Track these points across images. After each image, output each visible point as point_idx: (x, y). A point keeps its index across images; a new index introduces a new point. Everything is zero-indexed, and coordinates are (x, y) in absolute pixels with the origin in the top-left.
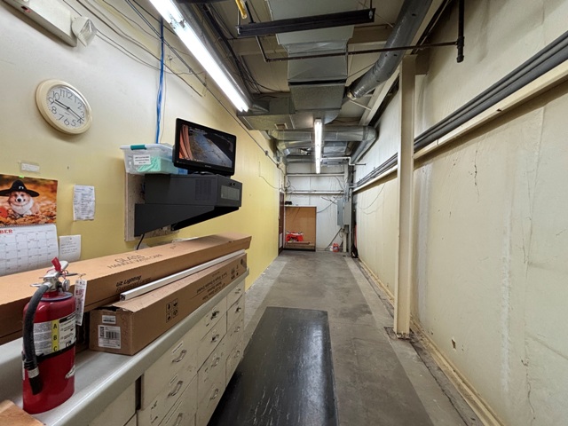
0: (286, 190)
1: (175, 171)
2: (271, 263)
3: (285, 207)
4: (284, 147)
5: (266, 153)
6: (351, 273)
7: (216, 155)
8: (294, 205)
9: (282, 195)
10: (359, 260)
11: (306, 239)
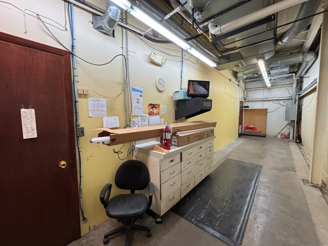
0: (245, 99)
1: (187, 98)
2: (233, 141)
3: (243, 109)
4: (242, 75)
5: (230, 80)
6: (290, 151)
7: (202, 90)
8: (250, 108)
9: (241, 103)
10: (302, 145)
11: (258, 130)
